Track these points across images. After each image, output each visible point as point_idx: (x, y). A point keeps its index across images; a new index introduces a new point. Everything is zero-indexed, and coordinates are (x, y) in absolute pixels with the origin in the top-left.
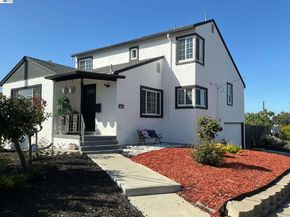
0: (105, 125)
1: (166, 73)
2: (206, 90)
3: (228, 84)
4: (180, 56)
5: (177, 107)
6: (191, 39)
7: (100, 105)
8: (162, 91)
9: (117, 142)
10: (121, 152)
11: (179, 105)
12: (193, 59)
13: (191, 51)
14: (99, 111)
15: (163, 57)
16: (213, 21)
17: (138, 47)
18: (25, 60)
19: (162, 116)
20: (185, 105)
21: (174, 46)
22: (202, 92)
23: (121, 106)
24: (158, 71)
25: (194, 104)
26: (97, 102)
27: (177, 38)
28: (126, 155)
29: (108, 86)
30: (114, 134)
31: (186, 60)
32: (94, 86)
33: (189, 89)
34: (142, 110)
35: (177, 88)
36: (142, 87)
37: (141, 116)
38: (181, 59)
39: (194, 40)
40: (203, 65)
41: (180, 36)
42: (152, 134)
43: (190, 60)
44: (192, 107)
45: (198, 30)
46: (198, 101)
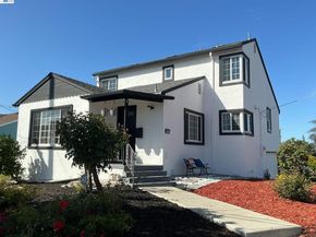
0: (148, 153)
1: (208, 94)
3: (267, 109)
4: (224, 77)
5: (221, 134)
6: (238, 59)
7: (141, 130)
8: (203, 115)
9: (165, 173)
10: (175, 185)
11: (223, 131)
12: (241, 79)
13: (238, 70)
14: (141, 136)
15: (204, 77)
16: (255, 40)
17: (173, 66)
18: (51, 76)
19: (203, 144)
20: (231, 131)
21: (217, 65)
22: (249, 115)
23: (167, 131)
24: (199, 93)
25: (242, 130)
26: (137, 127)
27: (220, 57)
28: (184, 188)
29: (152, 108)
30: (161, 164)
31: (232, 81)
32: (133, 108)
33: (236, 113)
34: (186, 137)
35: (221, 112)
36: (185, 110)
37: (185, 143)
38: (225, 80)
39: (241, 60)
41: (224, 55)
42: (198, 163)
43: (236, 81)
44: (240, 134)
45: (245, 49)
46: (246, 129)
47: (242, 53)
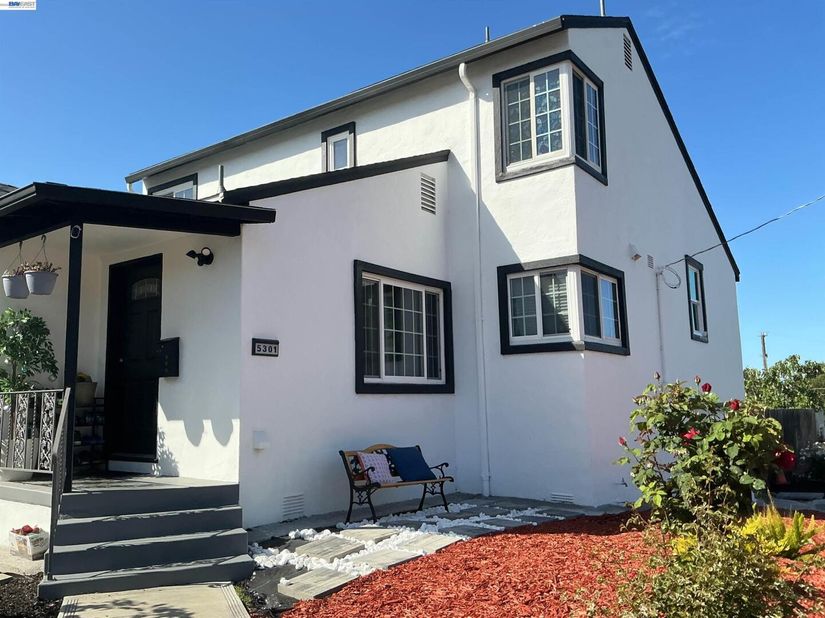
0: (195, 437)
2: (619, 277)
3: (689, 260)
4: (510, 147)
5: (507, 349)
6: (555, 76)
8: (446, 287)
11: (515, 341)
12: (567, 150)
13: (556, 122)
14: (174, 371)
15: (444, 156)
16: (627, 24)
19: (448, 388)
20: (539, 338)
21: (488, 109)
22: (605, 284)
23: (264, 347)
24: (429, 206)
25: (576, 334)
26: (165, 334)
27: (497, 80)
29: (205, 260)
30: (234, 480)
31: (538, 159)
32: (152, 266)
33: (553, 272)
34: (365, 362)
35: (503, 272)
36: (359, 267)
37: (361, 388)
38: (514, 158)
39: (565, 81)
40: (602, 177)
41: (509, 69)
42: (407, 463)
43: (551, 157)
44: (568, 347)
45: (578, 40)
46: (592, 324)
47: (569, 56)
